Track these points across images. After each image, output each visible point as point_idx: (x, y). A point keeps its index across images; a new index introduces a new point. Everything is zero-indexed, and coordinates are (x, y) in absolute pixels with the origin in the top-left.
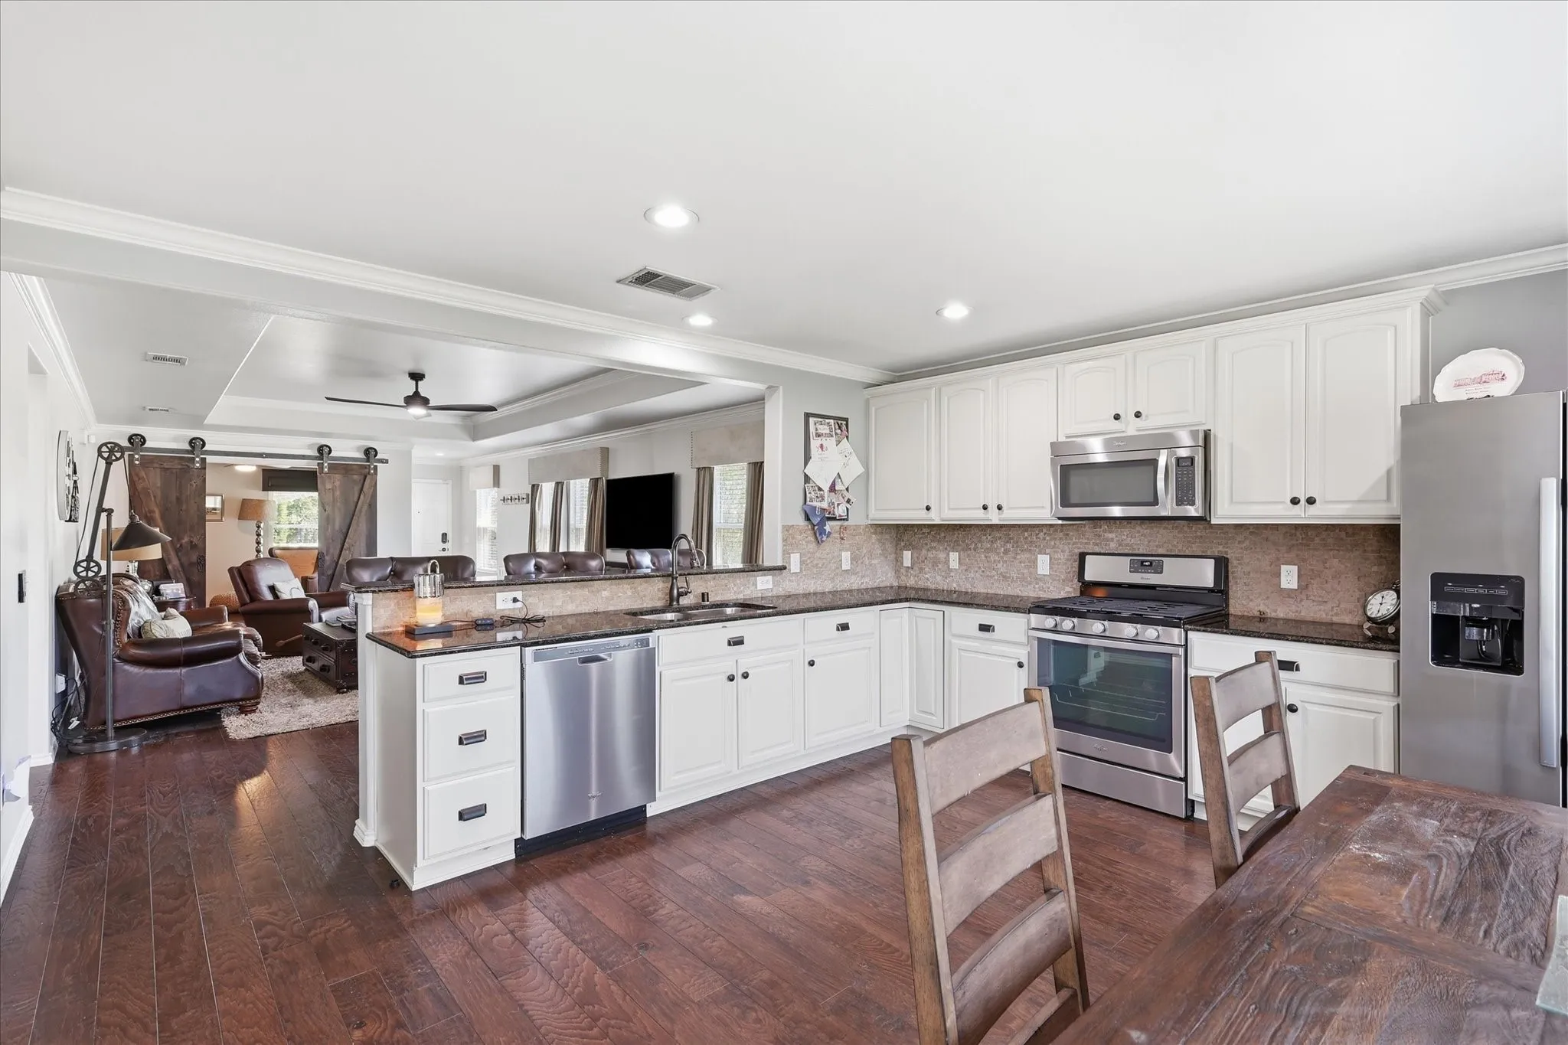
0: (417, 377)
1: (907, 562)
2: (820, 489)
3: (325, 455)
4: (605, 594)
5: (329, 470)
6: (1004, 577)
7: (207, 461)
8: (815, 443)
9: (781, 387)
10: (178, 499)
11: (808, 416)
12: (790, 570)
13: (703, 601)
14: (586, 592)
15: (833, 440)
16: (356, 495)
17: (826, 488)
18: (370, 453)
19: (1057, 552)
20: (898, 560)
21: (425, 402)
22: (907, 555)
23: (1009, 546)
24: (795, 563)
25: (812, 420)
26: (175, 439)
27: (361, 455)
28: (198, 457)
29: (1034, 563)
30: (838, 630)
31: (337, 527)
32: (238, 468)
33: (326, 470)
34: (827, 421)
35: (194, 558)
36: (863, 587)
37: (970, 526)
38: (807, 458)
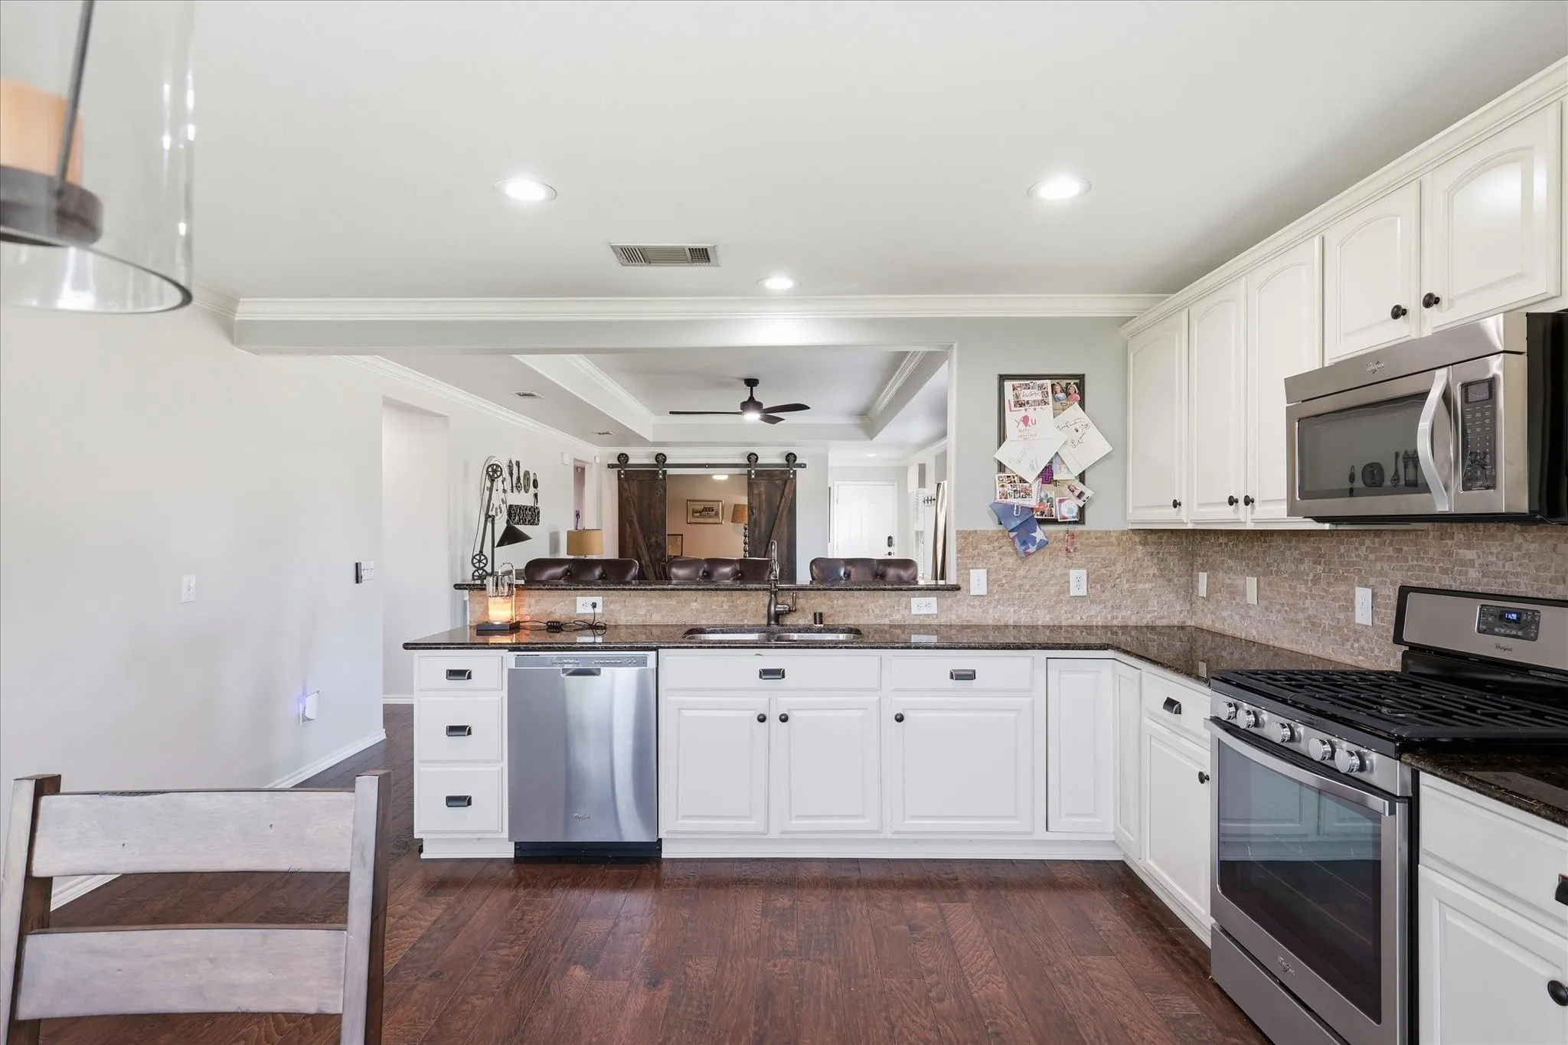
0: (751, 383)
1: (1203, 591)
2: (1022, 480)
3: (753, 463)
4: (694, 605)
5: (755, 476)
6: (1313, 624)
7: (668, 473)
8: (1012, 417)
9: (955, 345)
10: (648, 505)
11: (1002, 378)
12: (968, 590)
13: (816, 623)
14: (673, 602)
15: (1049, 408)
16: (778, 499)
17: (1031, 476)
18: (791, 457)
19: (1383, 583)
20: (1191, 586)
21: (758, 406)
22: (1203, 578)
23: (1319, 568)
24: (978, 581)
25: (1008, 385)
26: (647, 456)
27: (783, 461)
28: (660, 469)
29: (1349, 605)
30: (952, 677)
31: (763, 530)
32: (716, 477)
33: (753, 476)
34: (1039, 382)
35: (659, 555)
36: (1115, 622)
37: (1271, 533)
38: (1002, 438)
